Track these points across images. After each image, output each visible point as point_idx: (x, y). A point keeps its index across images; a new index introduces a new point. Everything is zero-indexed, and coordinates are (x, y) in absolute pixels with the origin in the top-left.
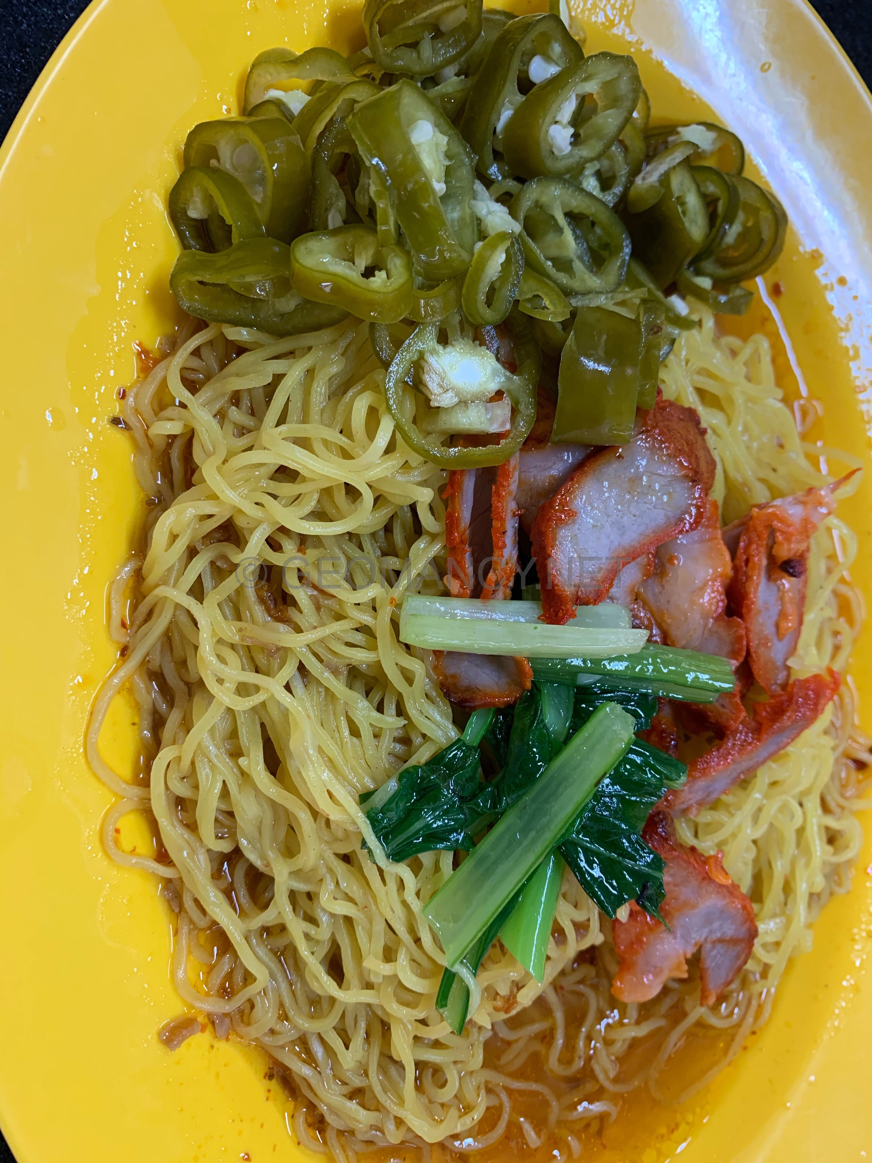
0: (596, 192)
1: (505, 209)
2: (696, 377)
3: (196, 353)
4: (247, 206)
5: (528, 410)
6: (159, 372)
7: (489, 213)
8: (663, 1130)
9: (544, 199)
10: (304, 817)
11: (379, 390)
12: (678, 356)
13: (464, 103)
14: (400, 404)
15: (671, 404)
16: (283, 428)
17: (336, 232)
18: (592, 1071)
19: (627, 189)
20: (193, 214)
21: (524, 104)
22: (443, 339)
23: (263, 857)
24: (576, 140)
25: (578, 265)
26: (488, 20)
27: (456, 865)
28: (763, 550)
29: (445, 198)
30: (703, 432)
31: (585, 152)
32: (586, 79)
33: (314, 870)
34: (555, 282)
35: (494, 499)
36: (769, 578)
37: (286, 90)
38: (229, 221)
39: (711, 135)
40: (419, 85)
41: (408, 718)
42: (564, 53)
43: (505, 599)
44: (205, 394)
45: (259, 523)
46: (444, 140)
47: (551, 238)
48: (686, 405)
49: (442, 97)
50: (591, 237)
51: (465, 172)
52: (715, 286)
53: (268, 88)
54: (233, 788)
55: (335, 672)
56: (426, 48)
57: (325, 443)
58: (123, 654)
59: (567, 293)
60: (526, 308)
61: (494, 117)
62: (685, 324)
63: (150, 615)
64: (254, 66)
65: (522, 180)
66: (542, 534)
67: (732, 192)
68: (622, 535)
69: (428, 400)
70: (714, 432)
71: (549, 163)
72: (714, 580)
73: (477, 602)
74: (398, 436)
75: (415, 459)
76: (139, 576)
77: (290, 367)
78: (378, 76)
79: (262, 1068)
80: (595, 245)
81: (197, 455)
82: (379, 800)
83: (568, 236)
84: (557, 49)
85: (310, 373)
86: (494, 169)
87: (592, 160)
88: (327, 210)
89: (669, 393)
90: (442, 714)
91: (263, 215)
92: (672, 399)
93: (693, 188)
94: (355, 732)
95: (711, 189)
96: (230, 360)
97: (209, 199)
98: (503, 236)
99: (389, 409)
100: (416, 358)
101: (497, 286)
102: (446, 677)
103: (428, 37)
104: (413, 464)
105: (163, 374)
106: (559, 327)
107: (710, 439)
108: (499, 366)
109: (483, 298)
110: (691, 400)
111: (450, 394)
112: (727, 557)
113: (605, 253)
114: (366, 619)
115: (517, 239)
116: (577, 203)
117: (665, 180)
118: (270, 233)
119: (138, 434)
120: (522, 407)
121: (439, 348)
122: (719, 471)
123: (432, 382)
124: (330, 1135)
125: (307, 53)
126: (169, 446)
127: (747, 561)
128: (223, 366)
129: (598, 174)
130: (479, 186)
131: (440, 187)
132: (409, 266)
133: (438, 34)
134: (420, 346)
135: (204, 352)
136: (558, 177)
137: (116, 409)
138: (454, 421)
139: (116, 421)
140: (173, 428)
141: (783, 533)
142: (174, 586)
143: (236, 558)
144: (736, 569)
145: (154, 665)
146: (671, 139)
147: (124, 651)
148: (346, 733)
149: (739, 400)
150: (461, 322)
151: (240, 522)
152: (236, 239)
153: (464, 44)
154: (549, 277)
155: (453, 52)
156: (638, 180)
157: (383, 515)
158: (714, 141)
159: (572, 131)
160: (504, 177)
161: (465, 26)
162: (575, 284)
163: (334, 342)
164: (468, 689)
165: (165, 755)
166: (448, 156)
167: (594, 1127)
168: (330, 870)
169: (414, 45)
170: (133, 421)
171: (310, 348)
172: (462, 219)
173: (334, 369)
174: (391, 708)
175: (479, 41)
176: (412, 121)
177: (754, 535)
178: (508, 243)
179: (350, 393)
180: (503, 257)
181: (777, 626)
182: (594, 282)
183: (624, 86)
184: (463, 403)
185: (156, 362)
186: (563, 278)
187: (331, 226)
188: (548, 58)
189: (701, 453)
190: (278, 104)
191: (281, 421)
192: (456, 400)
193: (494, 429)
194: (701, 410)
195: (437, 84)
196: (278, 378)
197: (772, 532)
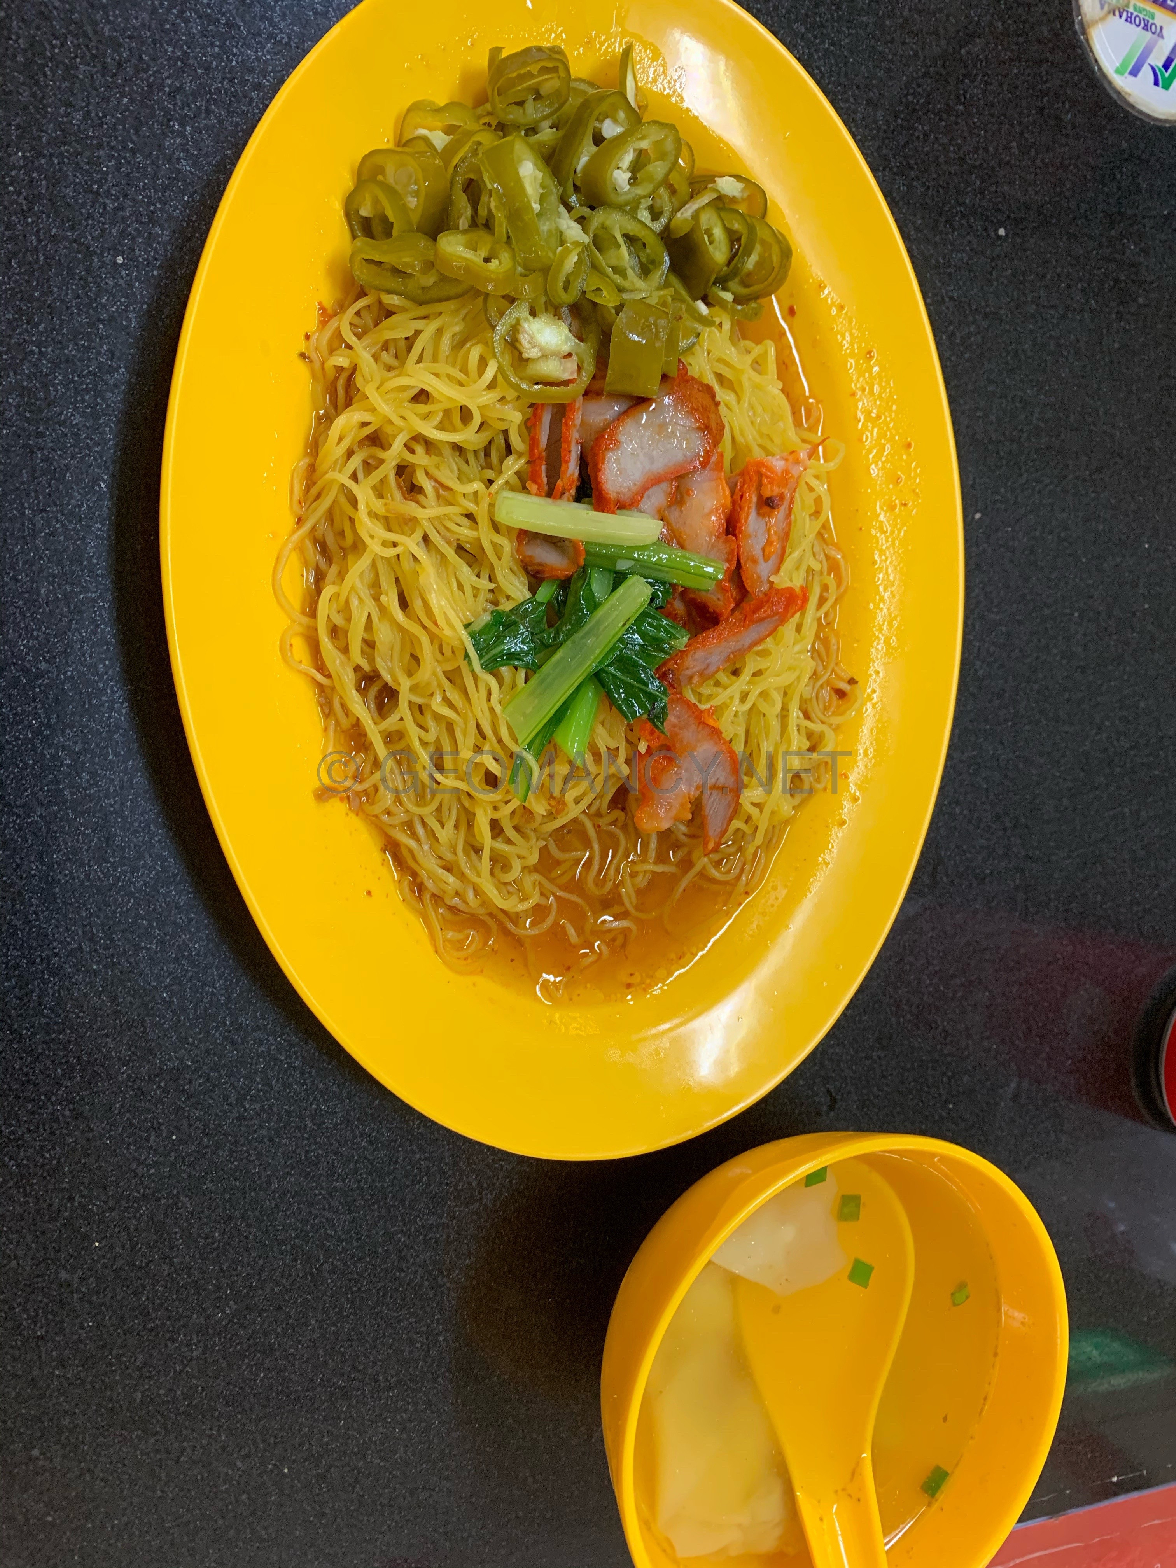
0: (648, 222)
1: (580, 226)
2: (716, 364)
3: (358, 313)
4: (404, 209)
5: (590, 367)
6: (333, 324)
7: (568, 228)
8: (673, 956)
9: (608, 223)
10: (425, 639)
11: (488, 344)
12: (702, 347)
13: (555, 149)
14: (502, 353)
15: (693, 379)
16: (421, 365)
17: (465, 232)
18: (620, 895)
19: (670, 220)
20: (364, 213)
21: (597, 153)
22: (533, 313)
23: (391, 672)
24: (634, 181)
25: (630, 272)
26: (575, 89)
27: (526, 681)
28: (753, 489)
29: (539, 215)
30: (717, 404)
31: (640, 191)
32: (643, 138)
33: (428, 684)
34: (612, 280)
35: (564, 429)
36: (759, 514)
37: (431, 130)
38: (391, 220)
39: (740, 185)
40: (523, 133)
41: (496, 582)
42: (627, 117)
43: (569, 500)
44: (366, 340)
45: (401, 430)
46: (540, 175)
47: (612, 252)
48: (706, 382)
49: (539, 143)
50: (641, 254)
51: (554, 199)
52: (734, 301)
53: (416, 128)
54: (375, 619)
55: (449, 542)
56: (530, 105)
57: (449, 376)
58: (298, 523)
59: (621, 290)
60: (590, 296)
61: (574, 161)
62: (706, 322)
63: (318, 496)
64: (409, 110)
65: (592, 208)
66: (595, 455)
67: (751, 229)
68: (652, 463)
69: (521, 353)
70: (727, 406)
71: (613, 197)
72: (717, 509)
73: (549, 500)
74: (500, 377)
75: (511, 394)
76: (312, 469)
77: (427, 325)
78: (494, 124)
79: (380, 844)
80: (644, 260)
81: (359, 382)
82: (477, 627)
83: (624, 250)
84: (622, 115)
85: (440, 331)
86: (573, 199)
87: (645, 197)
88: (459, 218)
89: (694, 371)
90: (521, 583)
91: (415, 218)
92: (696, 376)
93: (719, 224)
94: (460, 586)
95: (736, 226)
96: (381, 321)
97: (376, 202)
98: (576, 244)
99: (494, 356)
100: (514, 322)
101: (571, 279)
102: (525, 557)
103: (531, 98)
104: (508, 398)
105: (336, 324)
106: (613, 311)
107: (722, 408)
108: (570, 335)
109: (561, 284)
110: (710, 379)
111: (536, 350)
112: (728, 492)
113: (651, 267)
114: (471, 507)
115: (586, 247)
116: (632, 228)
117: (696, 216)
118: (418, 230)
119: (317, 365)
120: (585, 365)
121: (531, 318)
122: (727, 432)
123: (524, 340)
124: (427, 897)
125: (446, 105)
126: (336, 378)
127: (742, 497)
128: (376, 325)
129: (651, 208)
130: (562, 209)
131: (536, 207)
132: (514, 258)
133: (538, 96)
134: (519, 315)
135: (363, 313)
136: (620, 207)
137: (302, 346)
138: (538, 368)
139: (303, 355)
140: (342, 360)
141: (767, 477)
142: (340, 472)
143: (383, 455)
144: (734, 503)
145: (319, 534)
146: (710, 186)
147: (300, 521)
148: (455, 588)
149: (746, 384)
150: (546, 302)
151: (388, 430)
152: (395, 232)
153: (556, 106)
154: (608, 277)
155: (548, 111)
156: (679, 215)
157: (484, 437)
158: (743, 190)
159: (629, 175)
160: (581, 205)
161: (557, 93)
162: (626, 284)
163: (457, 311)
164: (540, 565)
165: (328, 591)
166: (542, 186)
167: (620, 941)
168: (440, 685)
169: (521, 104)
170: (314, 356)
171: (440, 314)
172: (549, 231)
173: (457, 329)
174: (485, 575)
175: (568, 103)
176: (520, 161)
177: (747, 478)
178: (580, 249)
179: (468, 345)
180: (576, 258)
181: (763, 550)
182: (640, 284)
183: (669, 145)
184: (545, 356)
185: (331, 317)
186: (618, 279)
187: (461, 228)
188: (616, 121)
189: (712, 416)
190: (425, 139)
191: (419, 360)
192: (540, 354)
193: (566, 376)
194: (717, 388)
195: (536, 133)
196: (418, 333)
197: (760, 475)
